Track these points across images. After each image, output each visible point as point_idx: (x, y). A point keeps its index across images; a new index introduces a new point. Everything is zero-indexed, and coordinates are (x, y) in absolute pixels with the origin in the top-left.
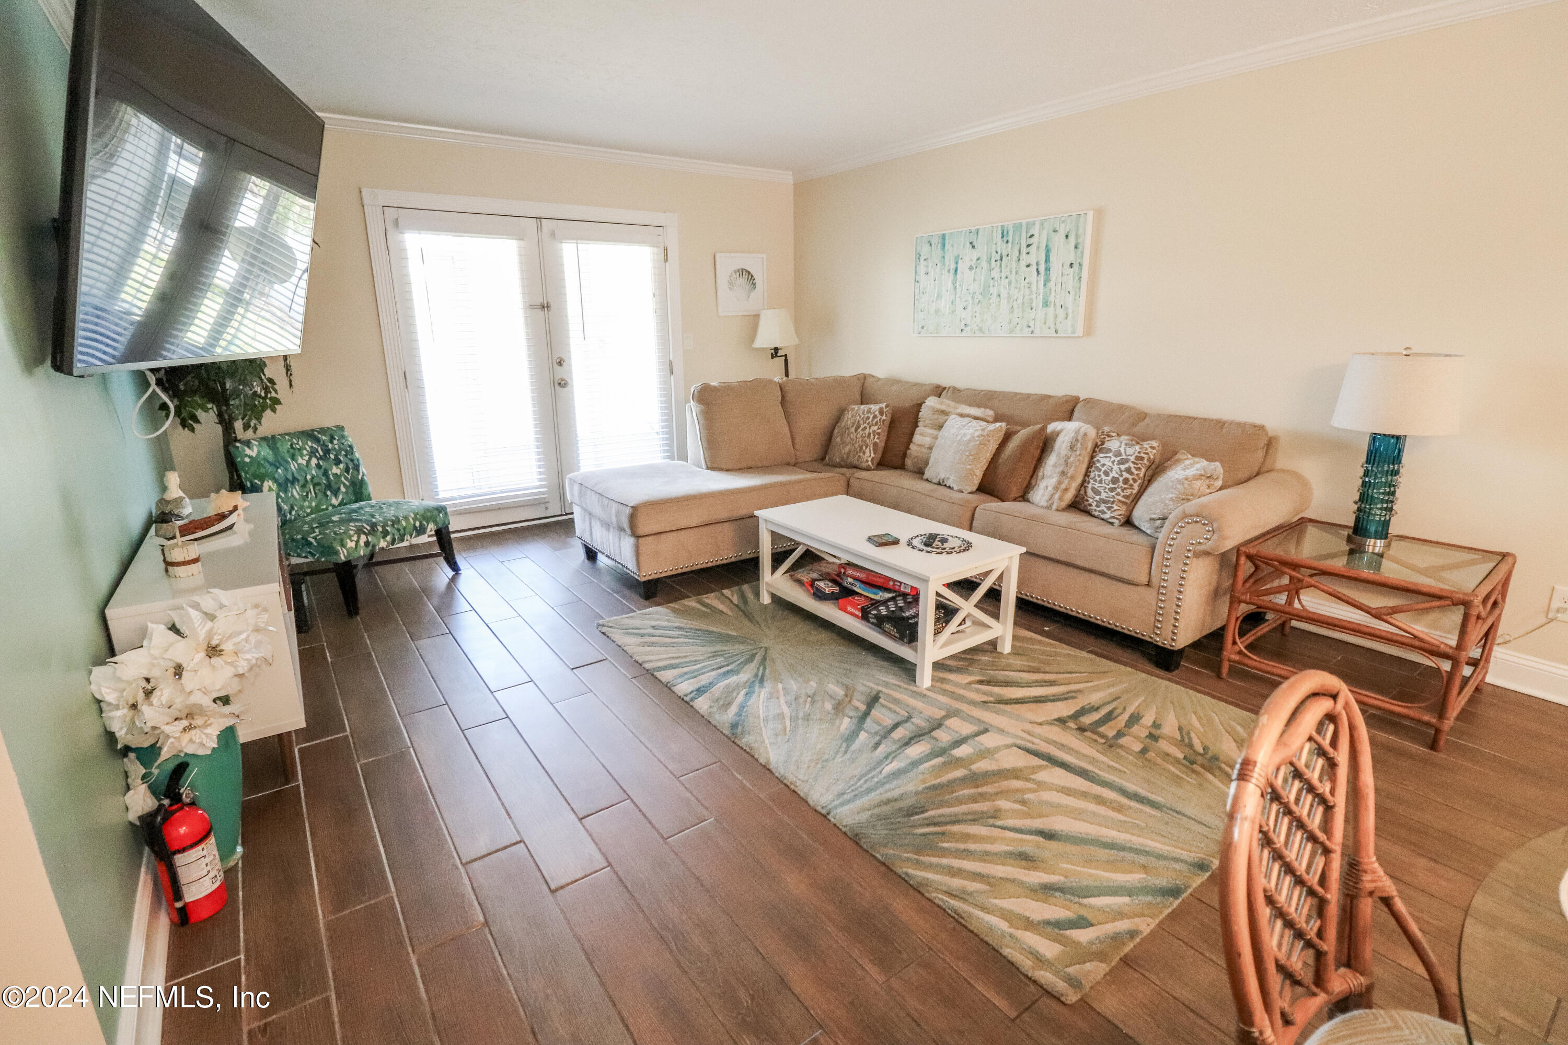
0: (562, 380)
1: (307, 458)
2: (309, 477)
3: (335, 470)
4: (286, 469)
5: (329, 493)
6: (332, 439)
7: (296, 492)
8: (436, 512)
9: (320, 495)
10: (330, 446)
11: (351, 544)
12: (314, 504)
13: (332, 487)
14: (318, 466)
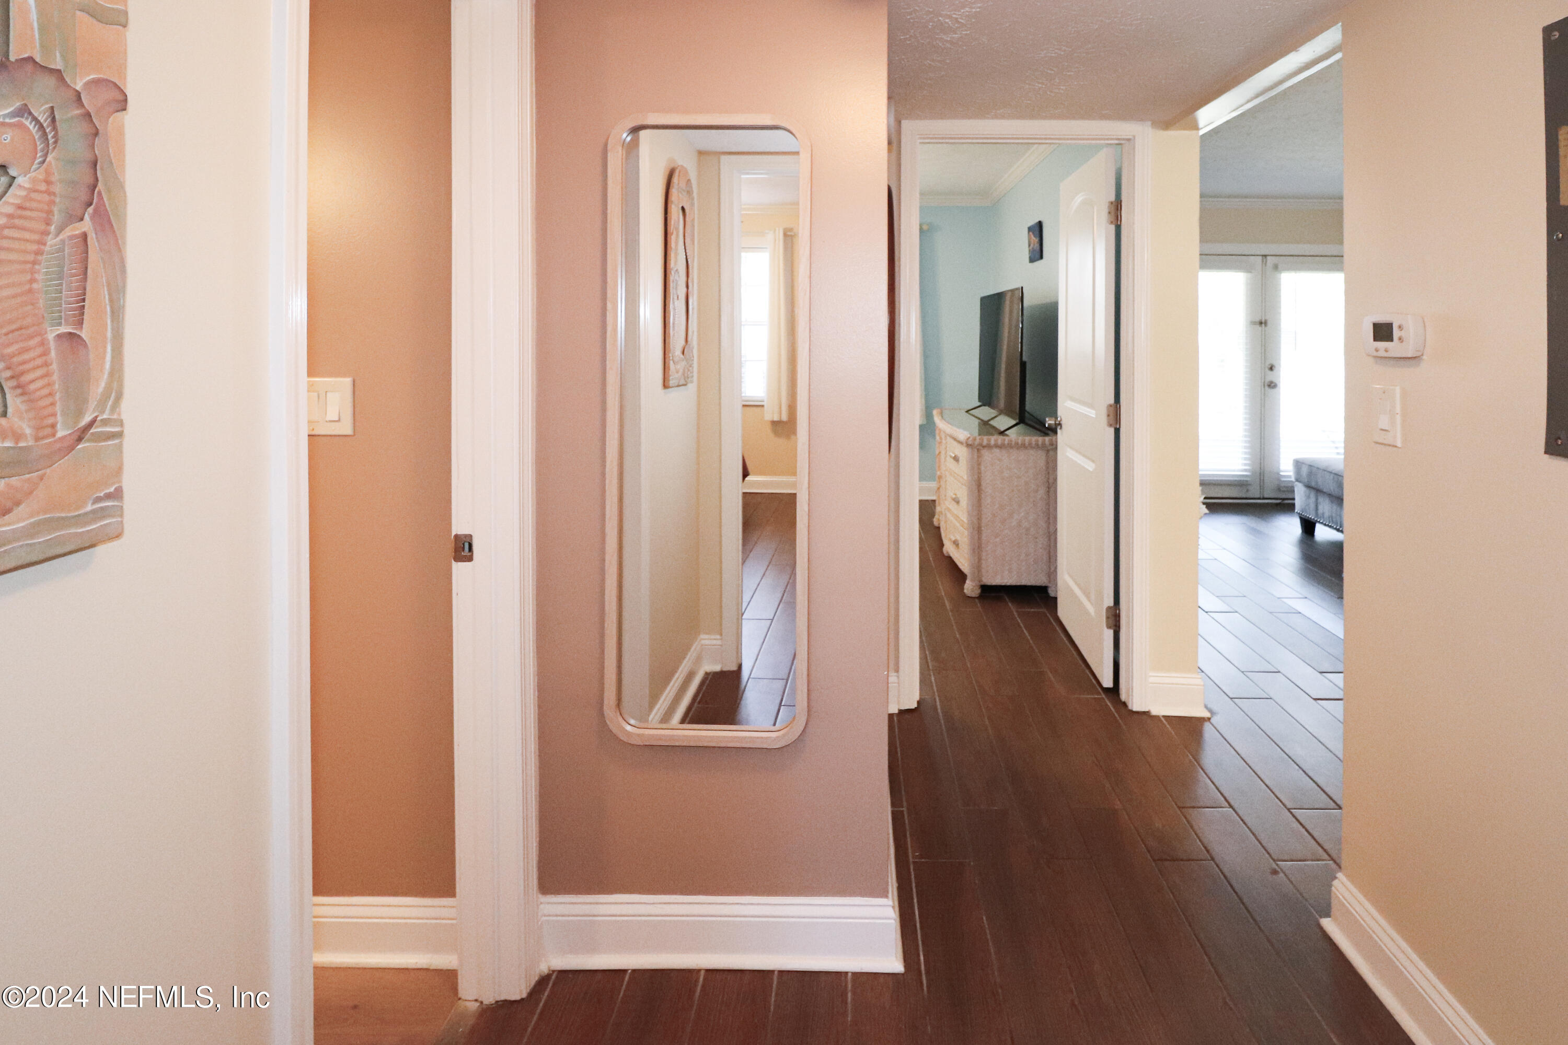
0: (1271, 382)
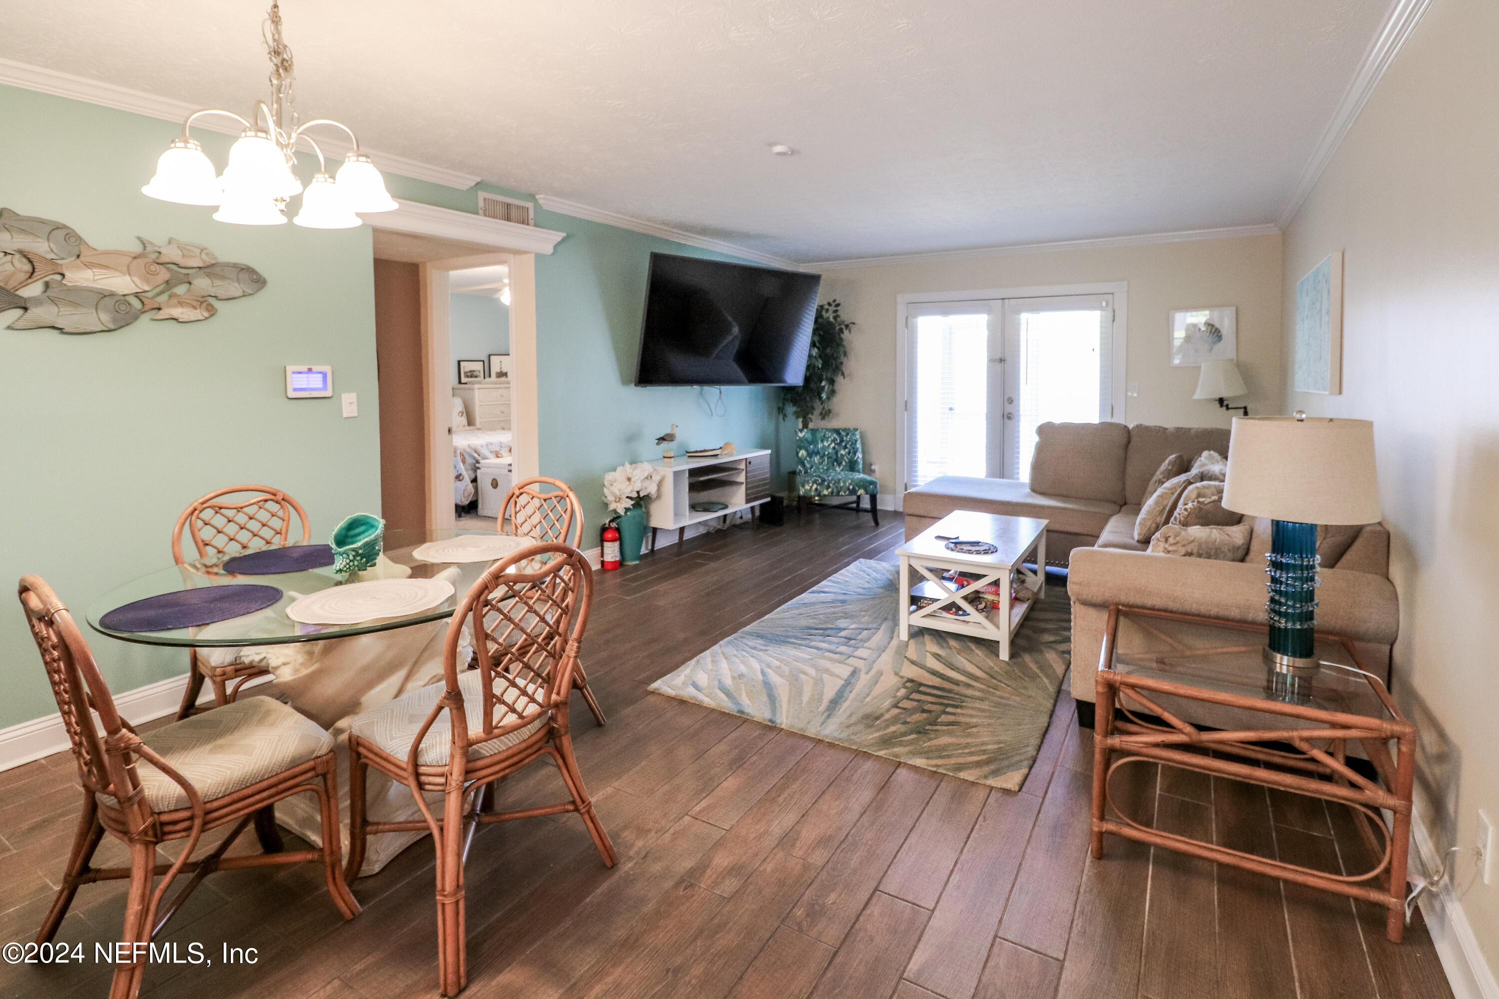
0: (1010, 414)
1: (829, 443)
2: (826, 453)
3: (843, 452)
4: (815, 446)
5: (835, 464)
6: (848, 434)
7: (816, 459)
8: (868, 484)
9: (830, 464)
10: (845, 438)
11: (807, 487)
12: (825, 468)
13: (837, 461)
14: (834, 448)
